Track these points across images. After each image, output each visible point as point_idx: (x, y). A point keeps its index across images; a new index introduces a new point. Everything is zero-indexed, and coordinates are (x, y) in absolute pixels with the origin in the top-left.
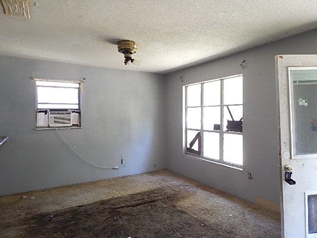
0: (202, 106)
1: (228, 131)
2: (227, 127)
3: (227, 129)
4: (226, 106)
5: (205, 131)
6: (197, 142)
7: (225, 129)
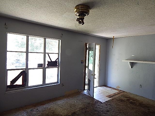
0: (27, 52)
1: (48, 67)
2: (47, 65)
3: (47, 66)
4: (47, 53)
5: (30, 69)
6: (21, 78)
7: (46, 66)
